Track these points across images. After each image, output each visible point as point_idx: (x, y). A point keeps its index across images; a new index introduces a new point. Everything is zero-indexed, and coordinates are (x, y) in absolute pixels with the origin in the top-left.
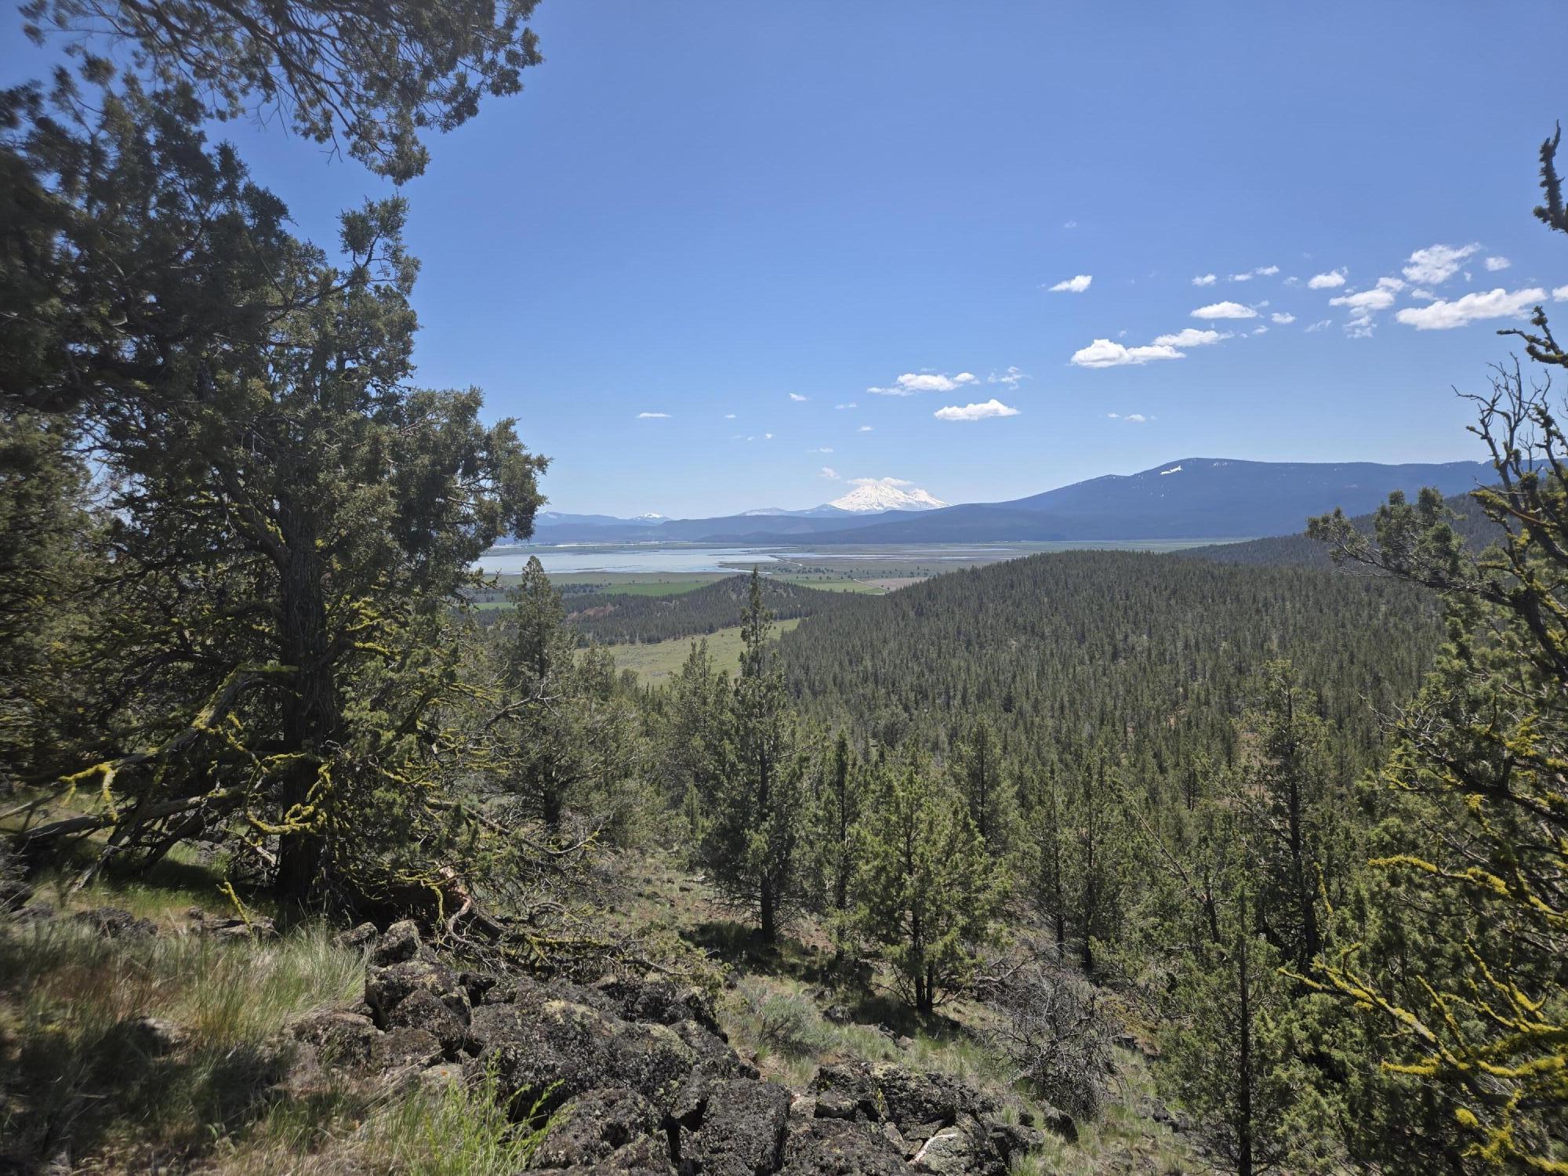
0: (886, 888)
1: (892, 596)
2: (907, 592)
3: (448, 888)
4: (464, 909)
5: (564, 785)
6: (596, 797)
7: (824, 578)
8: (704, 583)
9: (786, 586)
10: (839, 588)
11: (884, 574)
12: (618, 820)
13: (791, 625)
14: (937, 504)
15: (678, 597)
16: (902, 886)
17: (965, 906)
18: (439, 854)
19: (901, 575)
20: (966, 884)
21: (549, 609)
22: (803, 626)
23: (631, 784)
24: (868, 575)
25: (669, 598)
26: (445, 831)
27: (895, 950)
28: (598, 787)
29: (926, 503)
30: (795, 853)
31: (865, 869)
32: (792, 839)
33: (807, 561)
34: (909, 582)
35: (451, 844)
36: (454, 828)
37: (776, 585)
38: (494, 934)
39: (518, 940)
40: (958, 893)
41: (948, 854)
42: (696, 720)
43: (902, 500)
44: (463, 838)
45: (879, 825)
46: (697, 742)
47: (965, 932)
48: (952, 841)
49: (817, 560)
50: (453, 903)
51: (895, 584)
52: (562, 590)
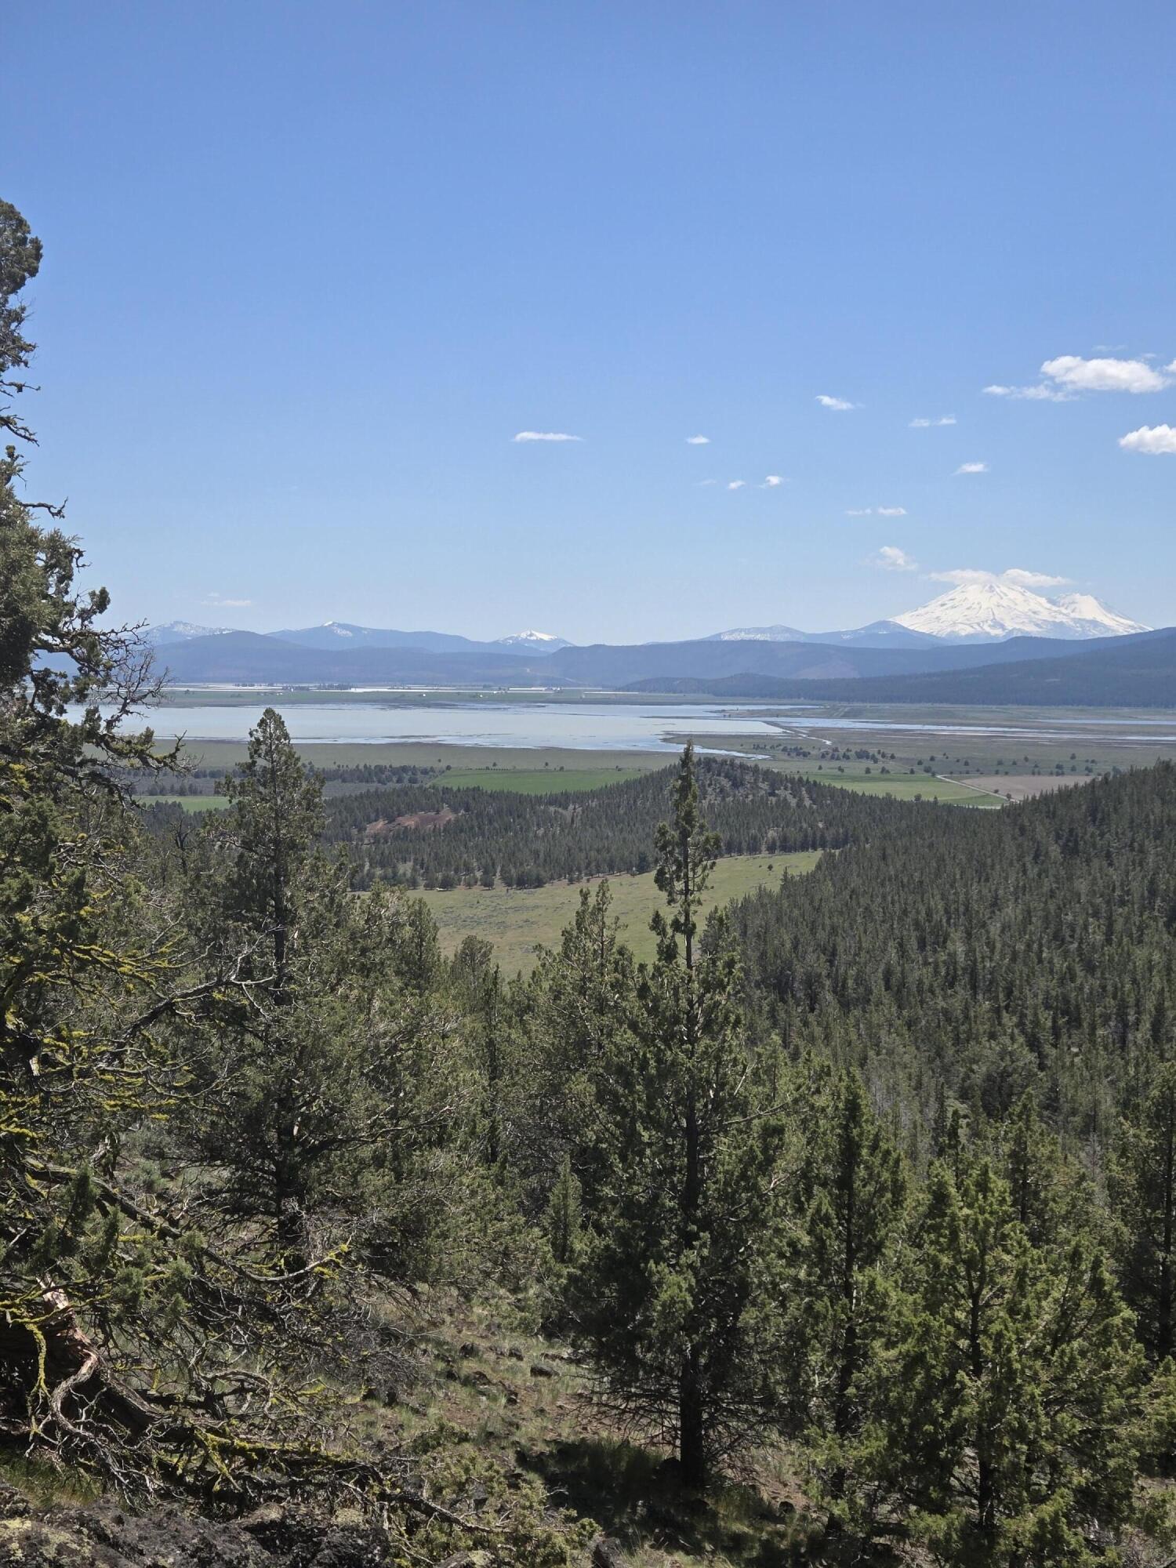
0: (924, 1398)
1: (1012, 813)
2: (1045, 805)
3: (57, 1327)
4: (85, 1371)
5: (312, 1154)
6: (374, 1180)
7: (875, 772)
8: (632, 771)
9: (797, 784)
10: (904, 792)
11: (1001, 768)
12: (413, 1226)
13: (804, 863)
14: (1118, 626)
15: (580, 798)
16: (956, 1398)
17: (1086, 1448)
18: (44, 1263)
19: (1036, 771)
20: (1091, 1404)
21: (297, 813)
22: (827, 866)
23: (441, 1160)
24: (965, 766)
25: (562, 800)
26: (59, 1222)
27: (937, 1524)
28: (378, 1161)
29: (1094, 623)
30: (749, 1317)
31: (884, 1357)
32: (744, 1287)
33: (842, 735)
34: (1051, 784)
35: (68, 1247)
36: (77, 1218)
37: (775, 781)
38: (137, 1422)
39: (183, 1438)
40: (1072, 1422)
41: (1059, 1335)
42: (583, 1043)
43: (1045, 615)
44: (90, 1238)
45: (921, 1272)
46: (581, 1086)
47: (1086, 1498)
48: (1067, 1312)
49: (861, 733)
50: (65, 1359)
51: (1021, 789)
52: (323, 777)
